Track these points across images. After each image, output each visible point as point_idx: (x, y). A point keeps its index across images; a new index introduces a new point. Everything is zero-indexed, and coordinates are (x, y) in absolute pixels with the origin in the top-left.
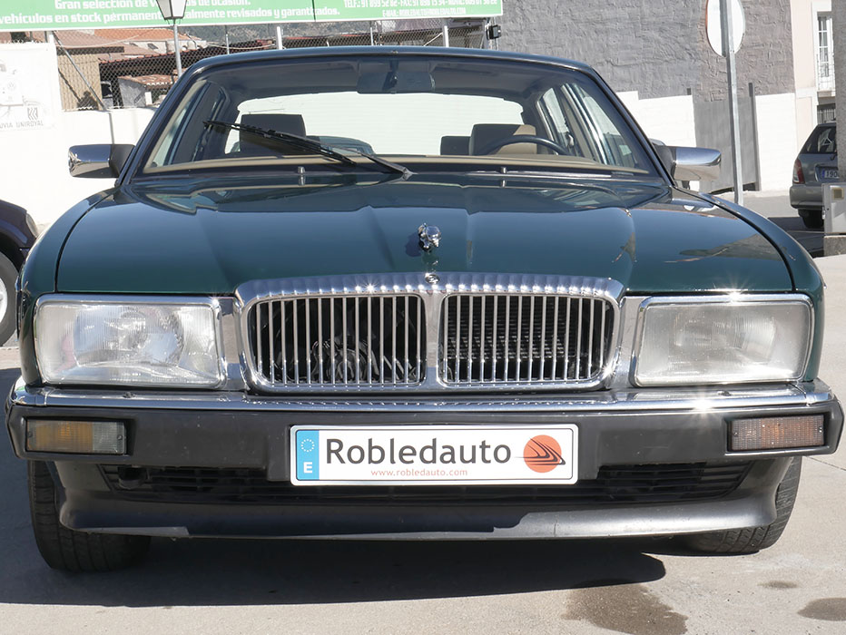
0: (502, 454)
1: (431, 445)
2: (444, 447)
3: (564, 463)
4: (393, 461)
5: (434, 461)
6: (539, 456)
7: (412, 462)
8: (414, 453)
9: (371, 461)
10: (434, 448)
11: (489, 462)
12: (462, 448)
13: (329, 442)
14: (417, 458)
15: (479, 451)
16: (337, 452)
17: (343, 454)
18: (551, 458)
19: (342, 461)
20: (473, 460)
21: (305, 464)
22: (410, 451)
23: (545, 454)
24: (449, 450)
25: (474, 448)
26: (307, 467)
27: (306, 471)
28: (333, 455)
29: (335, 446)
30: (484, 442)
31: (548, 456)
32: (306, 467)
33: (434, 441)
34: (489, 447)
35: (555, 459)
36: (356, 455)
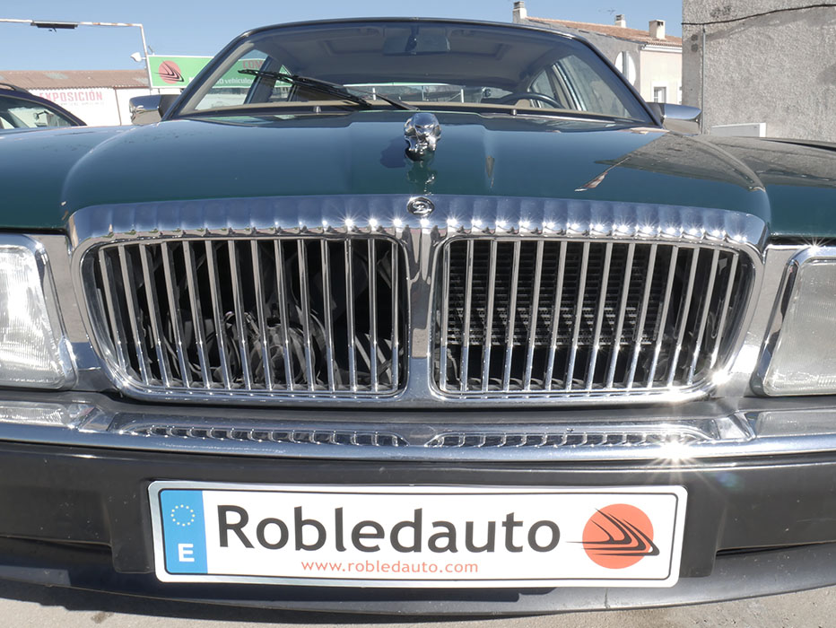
0: (544, 536)
1: (412, 520)
2: (436, 524)
3: (656, 552)
4: (340, 547)
5: (417, 547)
6: (611, 541)
7: (376, 549)
8: (380, 534)
9: (299, 545)
10: (417, 525)
11: (519, 549)
12: (470, 526)
13: (223, 510)
14: (385, 543)
15: (501, 532)
16: (237, 528)
17: (250, 531)
18: (634, 543)
19: (248, 544)
20: (490, 547)
21: (181, 546)
22: (372, 530)
23: (622, 537)
24: (445, 530)
25: (492, 526)
26: (184, 552)
27: (182, 559)
28: (231, 534)
29: (233, 518)
30: (510, 517)
31: (627, 540)
32: (181, 552)
33: (418, 513)
34: (520, 524)
35: (641, 546)
36: (272, 534)
